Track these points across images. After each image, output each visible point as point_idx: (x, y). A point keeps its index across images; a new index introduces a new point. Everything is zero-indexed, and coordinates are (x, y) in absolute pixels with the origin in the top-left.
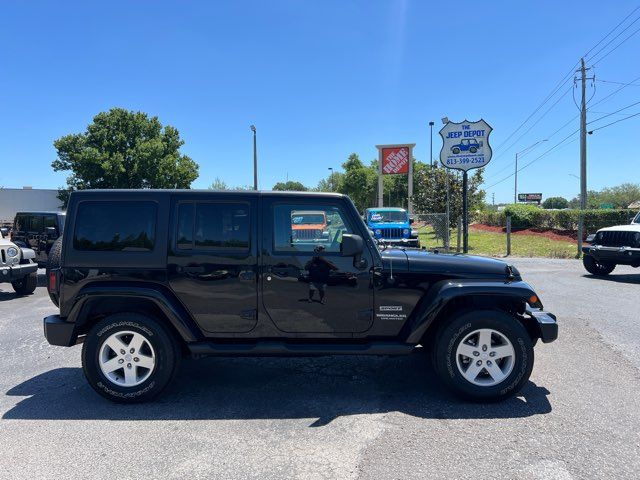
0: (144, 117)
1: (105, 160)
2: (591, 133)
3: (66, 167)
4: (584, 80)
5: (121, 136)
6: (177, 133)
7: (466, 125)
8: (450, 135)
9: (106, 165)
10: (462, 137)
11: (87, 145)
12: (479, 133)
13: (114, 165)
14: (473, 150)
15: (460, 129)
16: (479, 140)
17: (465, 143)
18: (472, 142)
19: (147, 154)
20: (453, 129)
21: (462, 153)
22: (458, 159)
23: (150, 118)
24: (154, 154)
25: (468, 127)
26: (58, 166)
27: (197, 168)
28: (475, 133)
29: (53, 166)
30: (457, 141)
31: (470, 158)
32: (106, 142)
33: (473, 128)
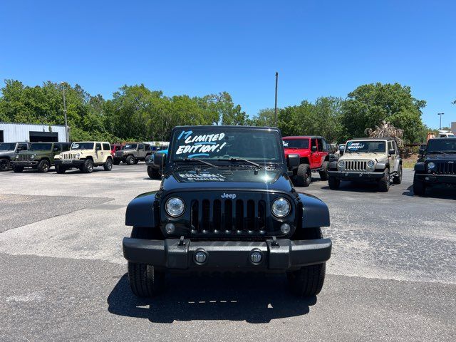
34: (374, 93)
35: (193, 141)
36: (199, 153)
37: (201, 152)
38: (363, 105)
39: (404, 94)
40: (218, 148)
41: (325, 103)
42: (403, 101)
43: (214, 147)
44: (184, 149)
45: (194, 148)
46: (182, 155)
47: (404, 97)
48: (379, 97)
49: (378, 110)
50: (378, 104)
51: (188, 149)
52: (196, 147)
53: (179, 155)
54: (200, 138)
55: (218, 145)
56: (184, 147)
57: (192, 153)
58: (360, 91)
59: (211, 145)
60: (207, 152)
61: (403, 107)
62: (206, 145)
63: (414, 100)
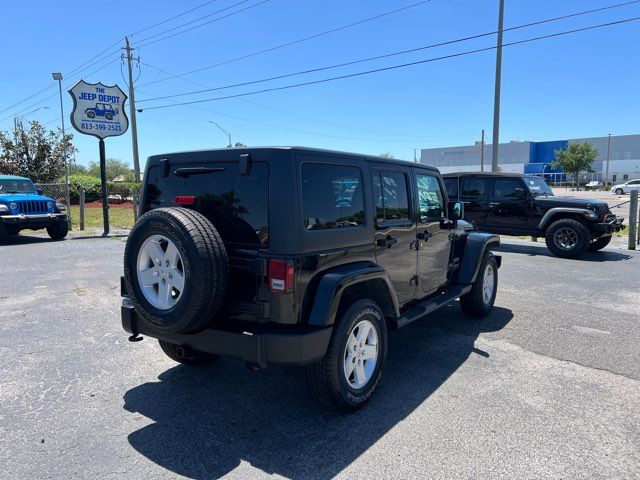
2: (140, 111)
4: (130, 58)
7: (100, 88)
8: (83, 96)
10: (97, 100)
12: (114, 99)
14: (109, 116)
15: (94, 91)
16: (114, 106)
17: (101, 107)
18: (108, 108)
20: (87, 90)
21: (97, 118)
22: (93, 124)
25: (102, 91)
28: (110, 98)
30: (91, 104)
31: (107, 125)
33: (107, 93)
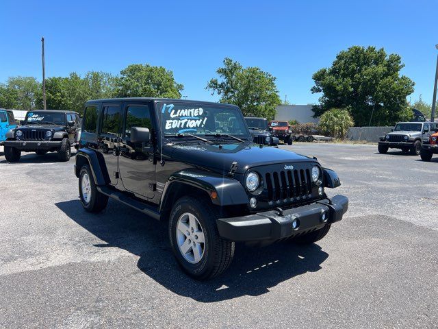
0: (372, 50)
1: (340, 83)
3: (319, 91)
5: (354, 66)
6: (399, 58)
9: (339, 88)
11: (330, 74)
13: (345, 88)
19: (368, 77)
23: (377, 50)
24: (375, 76)
26: (314, 90)
27: (413, 85)
29: (312, 90)
32: (342, 72)
34: (144, 73)
35: (177, 115)
36: (187, 128)
37: (189, 127)
38: (136, 83)
39: (169, 77)
40: (202, 123)
41: (96, 78)
42: (168, 84)
43: (198, 122)
44: (172, 123)
45: (181, 123)
46: (171, 130)
47: (169, 80)
48: (150, 77)
49: (150, 90)
50: (148, 84)
51: (176, 124)
52: (183, 122)
53: (169, 130)
54: (184, 112)
55: (201, 120)
56: (171, 121)
57: (180, 128)
58: (132, 70)
59: (196, 120)
60: (194, 128)
61: (169, 89)
62: (191, 120)
63: (175, 83)
